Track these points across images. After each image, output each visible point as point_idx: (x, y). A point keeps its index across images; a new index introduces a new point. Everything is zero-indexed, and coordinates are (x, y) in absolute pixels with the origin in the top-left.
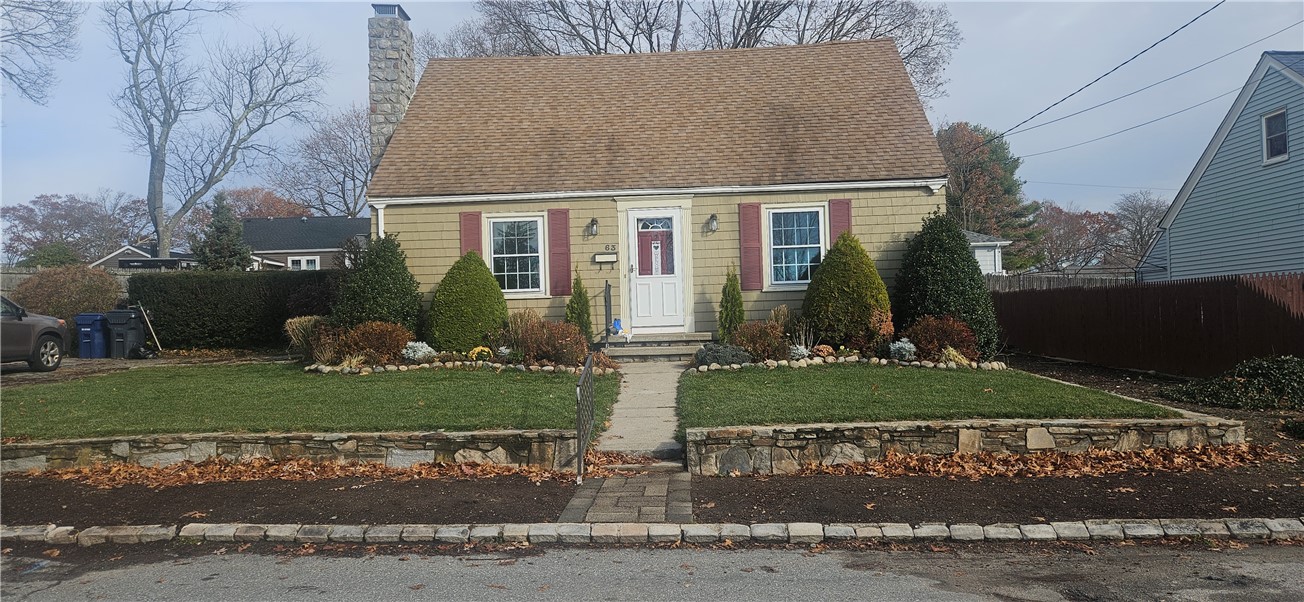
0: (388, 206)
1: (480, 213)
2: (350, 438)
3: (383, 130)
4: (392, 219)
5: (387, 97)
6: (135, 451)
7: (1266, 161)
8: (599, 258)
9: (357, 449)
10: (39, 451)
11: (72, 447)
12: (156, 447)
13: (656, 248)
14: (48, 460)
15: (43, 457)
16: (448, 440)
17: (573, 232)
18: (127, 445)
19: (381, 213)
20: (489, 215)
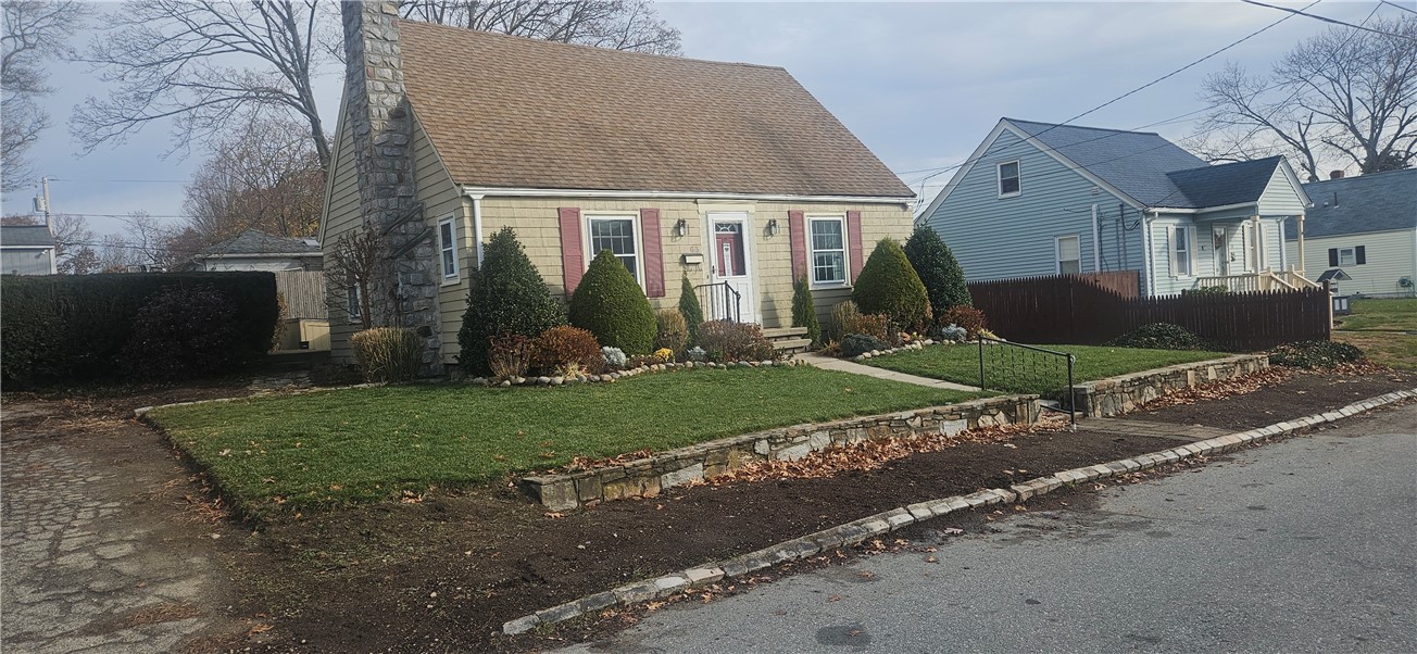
0: (487, 197)
1: (579, 209)
2: (916, 415)
3: (385, 101)
4: (488, 212)
5: (387, 60)
6: (774, 448)
7: (1000, 196)
8: (689, 260)
9: (922, 425)
10: (696, 459)
11: (723, 450)
12: (789, 441)
13: (727, 249)
14: (705, 467)
15: (700, 465)
16: (972, 409)
17: (663, 232)
18: (765, 442)
19: (477, 204)
20: (587, 212)
